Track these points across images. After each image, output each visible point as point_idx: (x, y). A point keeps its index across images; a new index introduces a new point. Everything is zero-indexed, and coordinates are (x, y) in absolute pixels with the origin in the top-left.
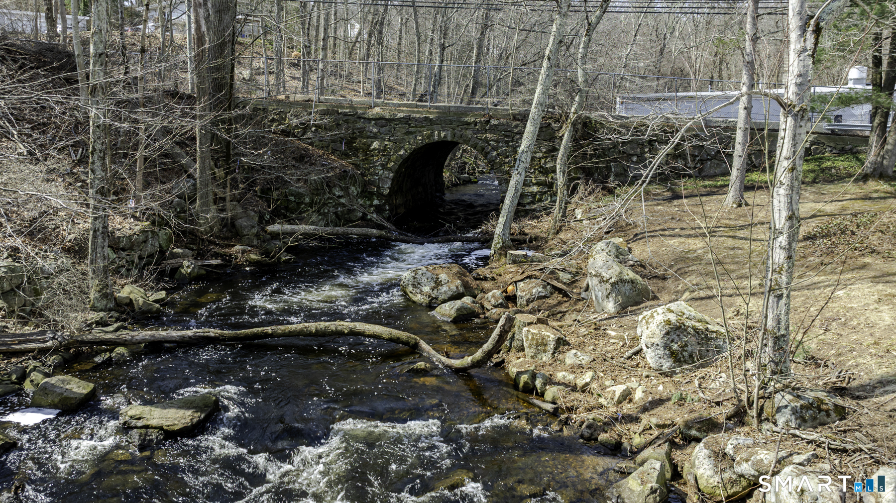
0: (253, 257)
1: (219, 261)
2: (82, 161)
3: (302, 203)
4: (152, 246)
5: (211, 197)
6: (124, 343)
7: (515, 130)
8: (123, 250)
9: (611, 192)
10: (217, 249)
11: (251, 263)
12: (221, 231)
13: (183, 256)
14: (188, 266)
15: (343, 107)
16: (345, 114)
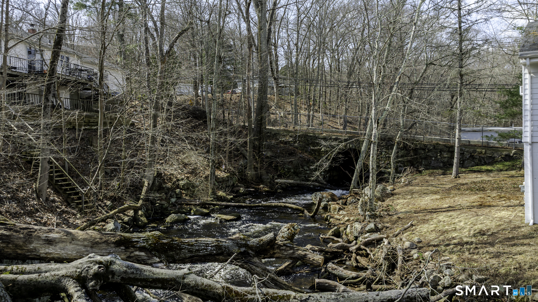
0: (266, 189)
1: (253, 190)
2: (208, 152)
3: (290, 172)
4: (231, 183)
5: (253, 167)
6: (218, 205)
7: (382, 145)
8: (220, 182)
9: (420, 172)
10: (253, 186)
11: (266, 191)
12: (256, 179)
13: (241, 187)
14: (242, 190)
15: (310, 133)
16: (311, 136)
